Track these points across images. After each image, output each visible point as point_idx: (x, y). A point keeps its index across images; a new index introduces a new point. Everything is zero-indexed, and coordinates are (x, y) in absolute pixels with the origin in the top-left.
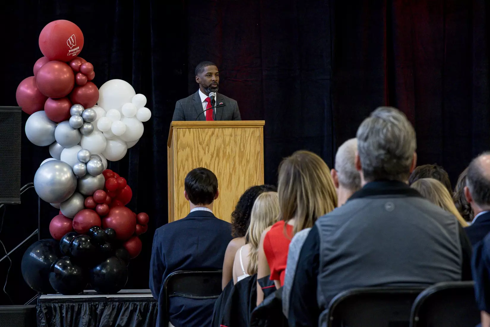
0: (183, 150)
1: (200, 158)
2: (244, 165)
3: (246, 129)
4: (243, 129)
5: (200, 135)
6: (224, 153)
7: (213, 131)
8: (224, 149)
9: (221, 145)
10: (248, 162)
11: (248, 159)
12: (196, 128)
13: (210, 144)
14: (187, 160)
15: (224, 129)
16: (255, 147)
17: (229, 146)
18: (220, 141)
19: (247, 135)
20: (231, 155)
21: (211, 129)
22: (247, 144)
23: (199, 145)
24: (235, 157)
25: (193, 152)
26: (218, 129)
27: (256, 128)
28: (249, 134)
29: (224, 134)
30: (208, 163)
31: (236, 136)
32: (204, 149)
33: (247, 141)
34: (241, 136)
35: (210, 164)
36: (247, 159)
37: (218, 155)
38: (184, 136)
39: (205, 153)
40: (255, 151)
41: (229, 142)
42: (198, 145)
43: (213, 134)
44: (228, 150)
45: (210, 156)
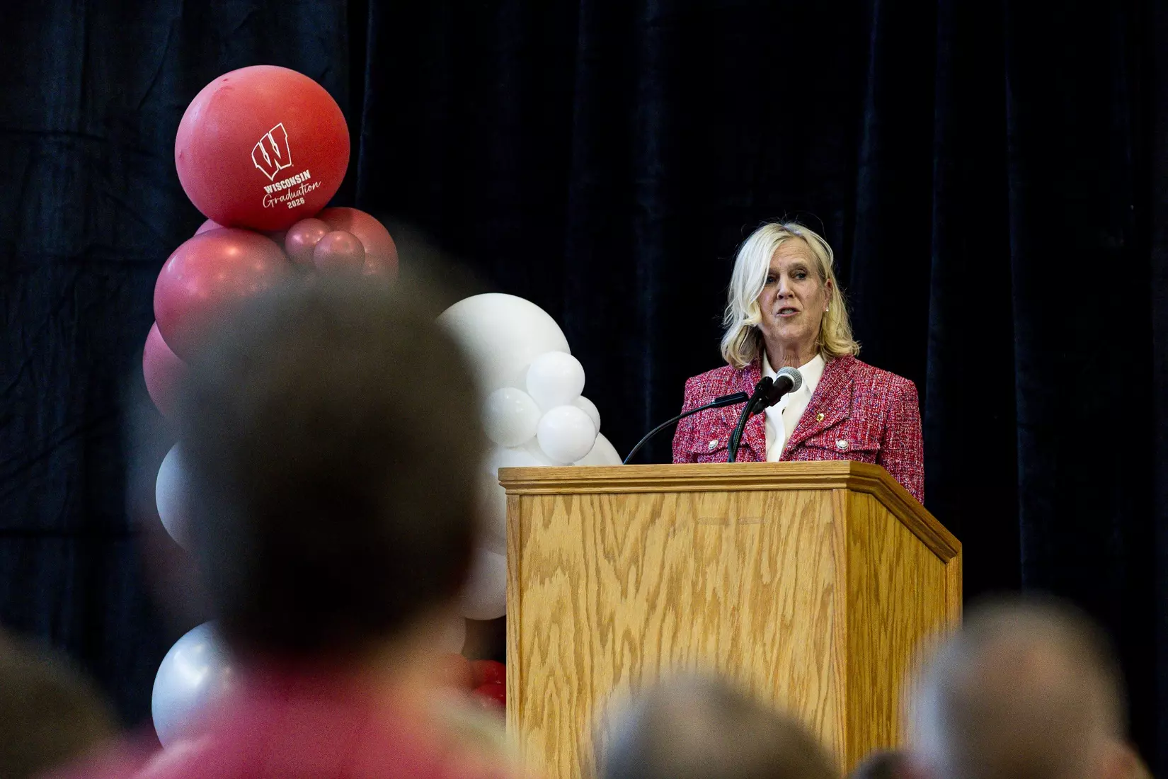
0: (542, 583)
1: (606, 613)
2: (773, 640)
3: (780, 494)
4: (770, 493)
5: (608, 521)
6: (698, 596)
7: (654, 506)
8: (697, 576)
9: (685, 561)
10: (787, 627)
11: (789, 617)
12: (591, 494)
13: (644, 556)
14: (556, 620)
15: (697, 495)
16: (816, 564)
17: (718, 563)
18: (681, 542)
19: (785, 521)
20: (722, 600)
21: (649, 495)
22: (784, 552)
23: (603, 563)
24: (736, 609)
25: (581, 591)
26: (675, 495)
27: (818, 493)
28: (794, 515)
29: (700, 516)
30: (635, 634)
31: (745, 522)
32: (621, 577)
33: (786, 543)
34: (763, 524)
35: (643, 636)
36: (783, 616)
37: (672, 601)
38: (546, 525)
39: (624, 593)
40: (817, 583)
41: (718, 548)
42: (597, 564)
43: (655, 514)
44: (713, 580)
45: (645, 606)
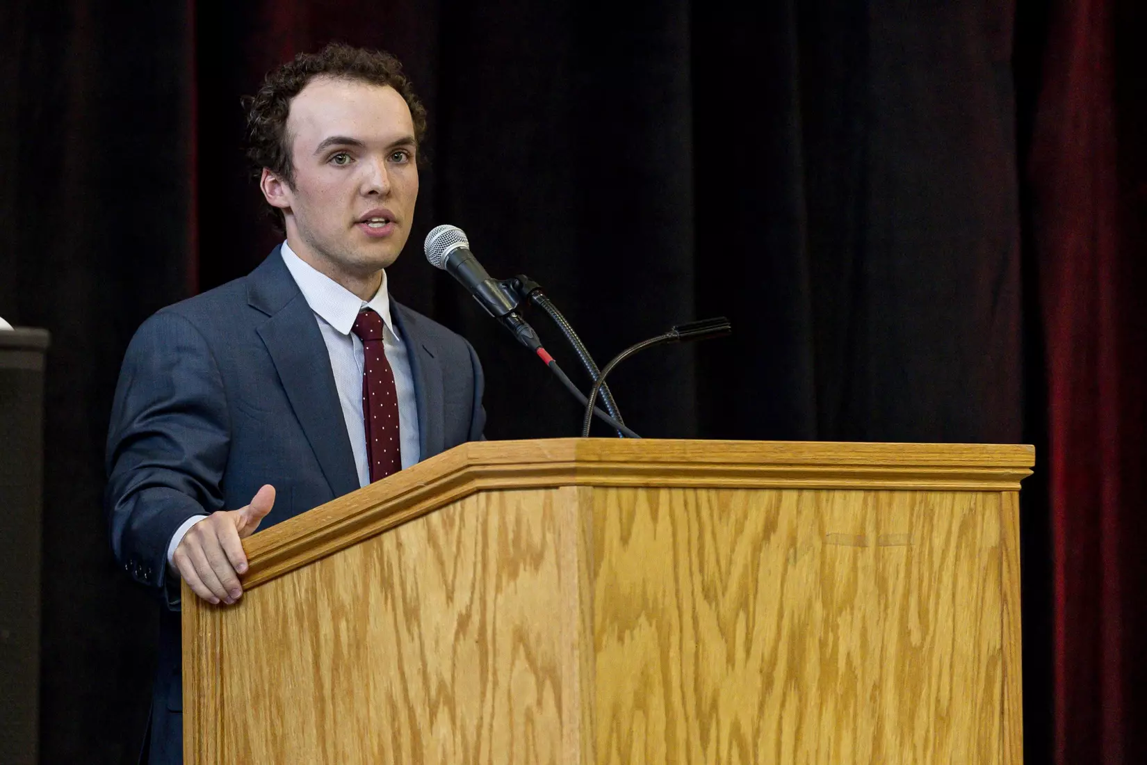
0: (621, 639)
1: (708, 692)
2: (926, 740)
3: (931, 497)
4: (918, 495)
5: (708, 537)
6: (828, 664)
8: (826, 633)
9: (810, 606)
10: (943, 719)
11: (944, 703)
12: (684, 487)
13: (755, 598)
14: (641, 704)
15: (824, 495)
16: (978, 616)
17: (852, 608)
18: (804, 573)
19: (938, 541)
20: (859, 672)
21: (761, 493)
22: (938, 596)
23: (702, 606)
24: (878, 687)
25: (673, 653)
26: (794, 494)
27: (980, 495)
28: (949, 532)
29: (828, 530)
30: (747, 730)
31: (886, 544)
32: (725, 632)
33: (940, 580)
34: (910, 550)
35: (757, 733)
36: (938, 701)
37: (795, 674)
38: (625, 537)
39: (730, 659)
40: (979, 646)
41: (853, 584)
42: (694, 608)
43: (770, 526)
44: (847, 642)
45: (758, 682)
